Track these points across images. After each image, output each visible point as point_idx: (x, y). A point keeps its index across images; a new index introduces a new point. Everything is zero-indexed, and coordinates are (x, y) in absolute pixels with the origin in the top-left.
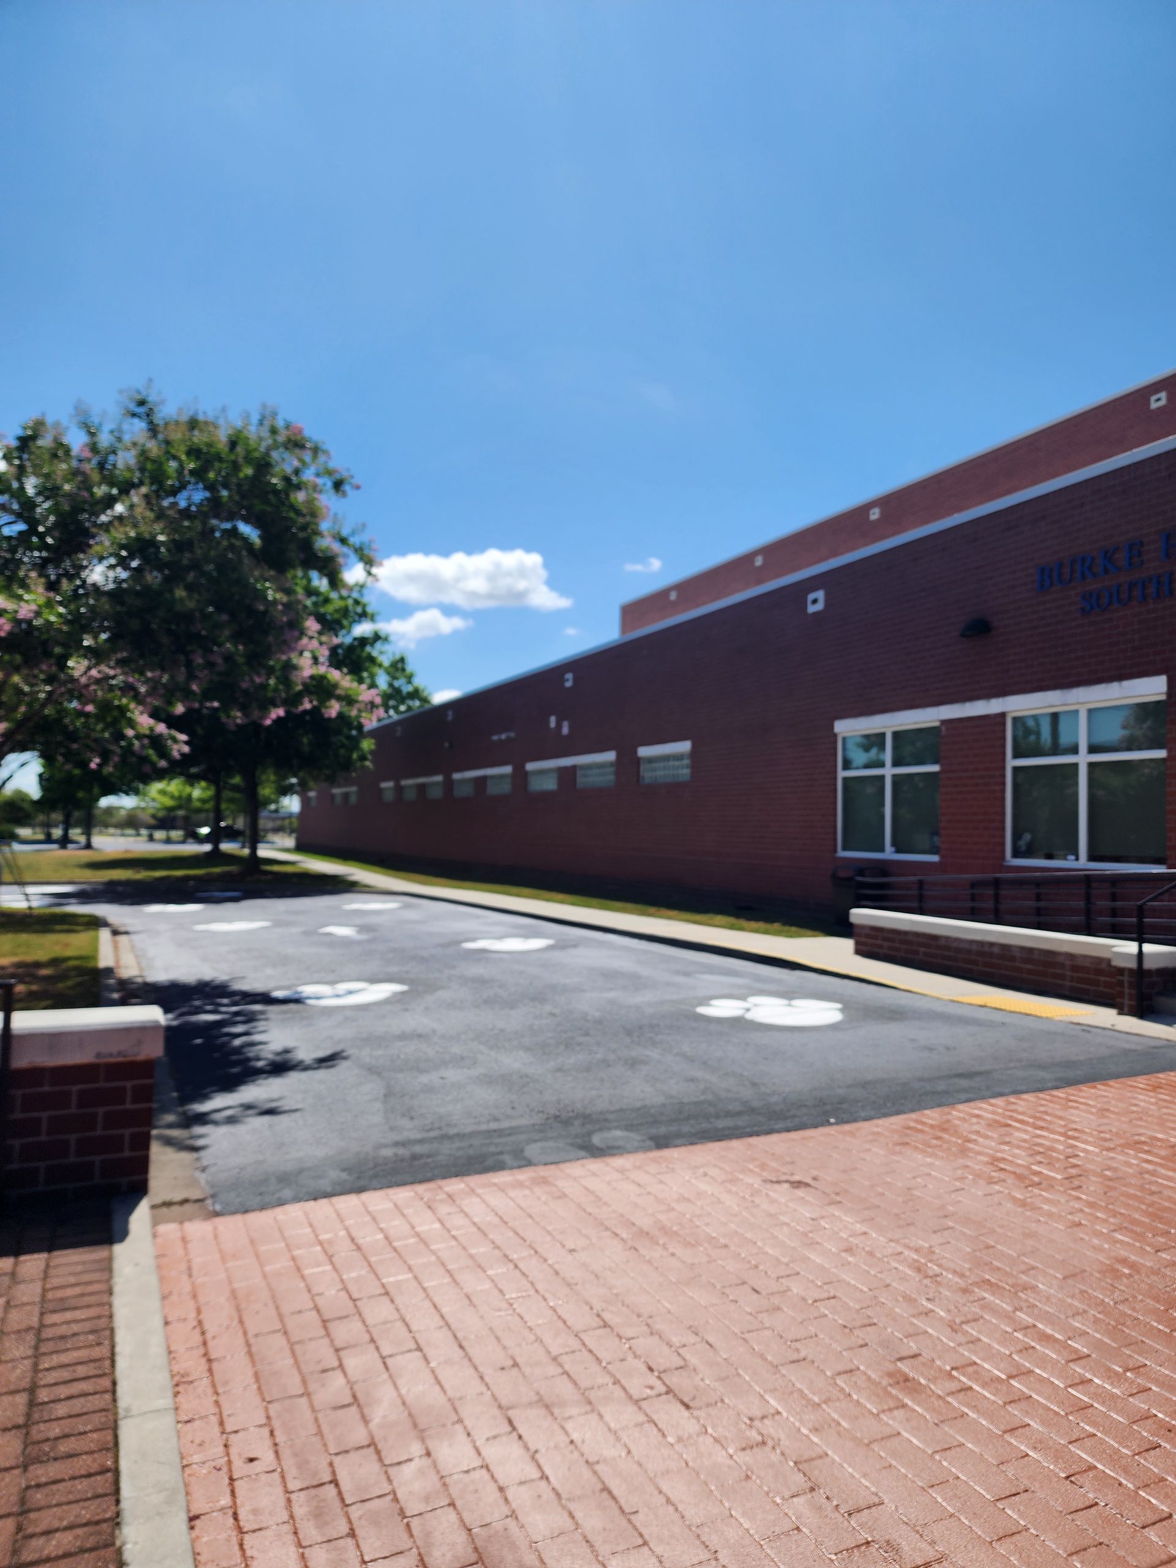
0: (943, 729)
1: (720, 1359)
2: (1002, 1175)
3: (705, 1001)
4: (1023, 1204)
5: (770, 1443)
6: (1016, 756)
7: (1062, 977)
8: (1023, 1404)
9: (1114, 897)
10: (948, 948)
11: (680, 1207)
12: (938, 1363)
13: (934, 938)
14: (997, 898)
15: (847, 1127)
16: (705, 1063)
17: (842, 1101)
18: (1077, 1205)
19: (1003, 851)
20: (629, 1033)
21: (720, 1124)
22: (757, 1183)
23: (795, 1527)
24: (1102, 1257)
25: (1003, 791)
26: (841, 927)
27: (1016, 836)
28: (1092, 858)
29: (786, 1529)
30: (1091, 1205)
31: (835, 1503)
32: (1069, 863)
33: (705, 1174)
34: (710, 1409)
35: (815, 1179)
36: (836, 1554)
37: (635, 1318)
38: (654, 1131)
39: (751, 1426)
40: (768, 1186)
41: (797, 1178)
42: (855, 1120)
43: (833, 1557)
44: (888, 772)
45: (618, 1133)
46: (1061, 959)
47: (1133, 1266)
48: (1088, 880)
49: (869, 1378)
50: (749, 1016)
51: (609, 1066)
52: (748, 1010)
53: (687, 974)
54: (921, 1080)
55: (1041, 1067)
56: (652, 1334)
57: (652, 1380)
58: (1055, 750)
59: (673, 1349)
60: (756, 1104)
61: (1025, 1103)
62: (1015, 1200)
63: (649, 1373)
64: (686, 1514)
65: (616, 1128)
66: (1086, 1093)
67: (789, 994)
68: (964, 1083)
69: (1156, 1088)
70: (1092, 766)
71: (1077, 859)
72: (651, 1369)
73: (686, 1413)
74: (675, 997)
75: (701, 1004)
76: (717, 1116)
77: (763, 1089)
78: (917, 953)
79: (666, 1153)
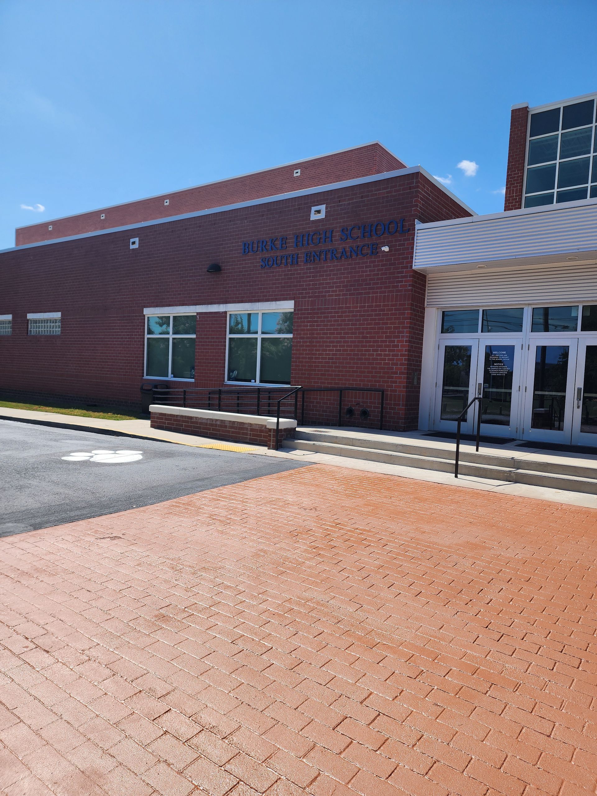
0: (198, 316)
1: (67, 626)
2: (214, 521)
3: (68, 453)
4: (222, 532)
5: (93, 659)
6: (230, 333)
7: (246, 434)
8: (216, 617)
9: (269, 398)
10: (197, 423)
11: (47, 558)
12: (179, 606)
13: (191, 418)
14: (220, 399)
15: (142, 509)
16: (65, 485)
17: (140, 496)
18: (245, 530)
19: (224, 378)
20: (19, 473)
21: (73, 514)
22: (92, 539)
23: (104, 693)
24: (253, 550)
25: (225, 349)
26: (144, 414)
27: (230, 371)
28: (261, 381)
29: (100, 695)
30: (250, 529)
31: (125, 678)
32: (252, 384)
33: (63, 539)
34: (61, 651)
35: (123, 534)
36: (124, 700)
37: (18, 616)
38: (33, 521)
39: (83, 654)
40: (99, 541)
41: (114, 535)
42: (146, 505)
43: (123, 702)
44: (171, 336)
45: (10, 525)
46: (246, 426)
47: (265, 552)
48: (259, 391)
49: (146, 620)
50: (92, 460)
51: (5, 490)
52: (92, 457)
53: (55, 440)
54: (180, 483)
55: (235, 473)
56: (28, 621)
57: (27, 643)
58: (249, 332)
59: (40, 626)
60: (94, 502)
61: (226, 490)
62: (218, 531)
63: (25, 640)
64: (45, 703)
65: (9, 522)
66: (253, 483)
67: (115, 448)
68: (200, 483)
69: (279, 478)
70: (263, 339)
71: (255, 382)
72: (27, 638)
73: (46, 655)
74: (48, 452)
75: (64, 456)
76: (71, 510)
77: (98, 495)
78: (182, 425)
79: (40, 531)
